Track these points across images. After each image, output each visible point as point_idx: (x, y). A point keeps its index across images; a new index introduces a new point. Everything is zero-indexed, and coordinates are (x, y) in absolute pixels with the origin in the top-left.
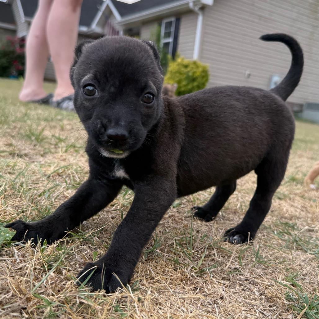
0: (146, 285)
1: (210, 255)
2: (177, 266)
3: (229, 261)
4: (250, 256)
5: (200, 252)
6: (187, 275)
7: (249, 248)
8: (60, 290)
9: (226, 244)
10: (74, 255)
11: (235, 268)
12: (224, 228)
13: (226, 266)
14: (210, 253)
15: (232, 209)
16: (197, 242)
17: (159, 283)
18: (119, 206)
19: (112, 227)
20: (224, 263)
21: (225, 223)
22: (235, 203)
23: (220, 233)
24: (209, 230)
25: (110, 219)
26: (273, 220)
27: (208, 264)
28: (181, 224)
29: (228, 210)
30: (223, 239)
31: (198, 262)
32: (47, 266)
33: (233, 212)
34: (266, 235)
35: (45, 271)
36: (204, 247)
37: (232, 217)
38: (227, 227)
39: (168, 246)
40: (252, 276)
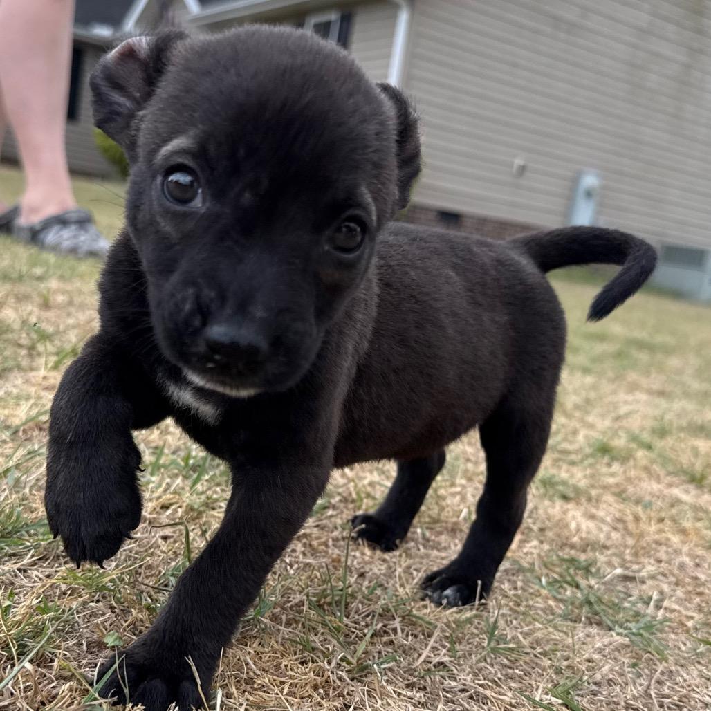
0: (236, 695)
1: (385, 632)
2: (307, 654)
3: (426, 645)
4: (478, 635)
5: (363, 623)
6: (329, 677)
7: (476, 616)
8: (46, 702)
9: (425, 607)
10: (76, 624)
11: (441, 663)
12: (424, 569)
13: (418, 658)
14: (385, 626)
15: (446, 522)
16: (357, 601)
17: (264, 692)
18: (180, 510)
19: (163, 559)
20: (415, 650)
21: (427, 556)
22: (456, 508)
23: (413, 579)
24: (390, 571)
25: (160, 540)
26: (542, 550)
27: (380, 652)
28: (324, 557)
29: (439, 525)
30: (420, 595)
31: (356, 646)
32: (16, 647)
33: (450, 529)
34: (522, 588)
35: (10, 658)
36: (373, 611)
37: (445, 542)
38: (432, 565)
39: (291, 608)
40: (476, 681)
